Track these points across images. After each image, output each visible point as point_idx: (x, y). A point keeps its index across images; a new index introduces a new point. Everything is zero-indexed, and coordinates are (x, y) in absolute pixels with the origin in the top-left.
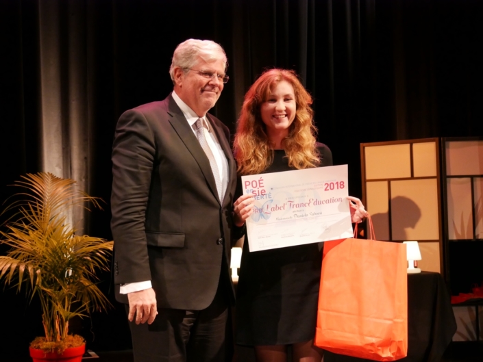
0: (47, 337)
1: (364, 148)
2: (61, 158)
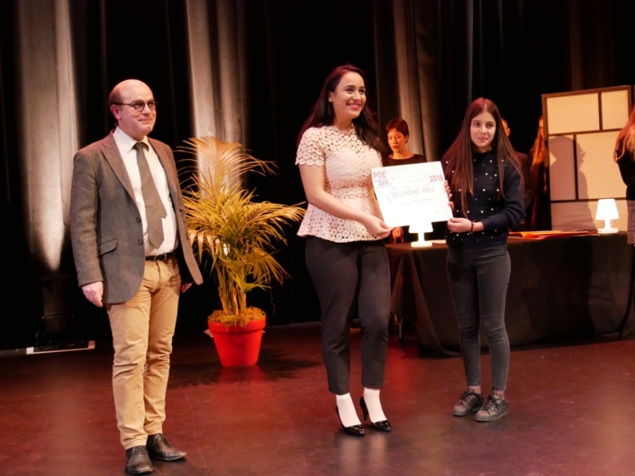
0: (225, 310)
1: (546, 99)
2: (214, 121)
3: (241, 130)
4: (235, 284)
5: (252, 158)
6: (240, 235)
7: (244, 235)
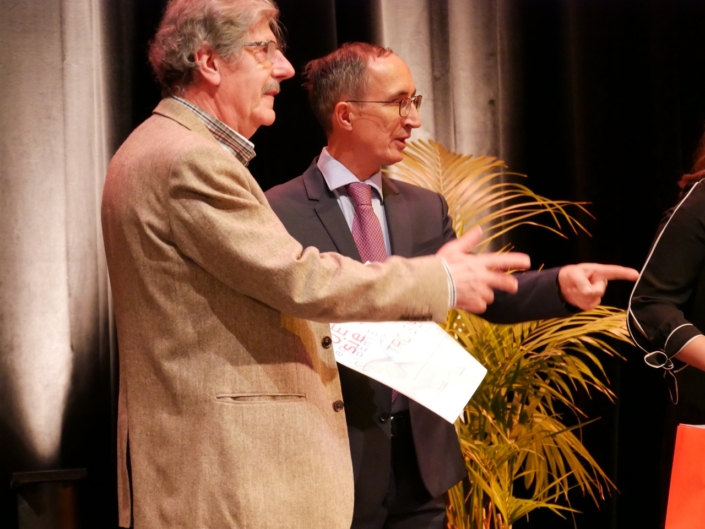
3: (495, 126)
4: (487, 499)
5: (530, 193)
6: (502, 381)
7: (510, 381)
